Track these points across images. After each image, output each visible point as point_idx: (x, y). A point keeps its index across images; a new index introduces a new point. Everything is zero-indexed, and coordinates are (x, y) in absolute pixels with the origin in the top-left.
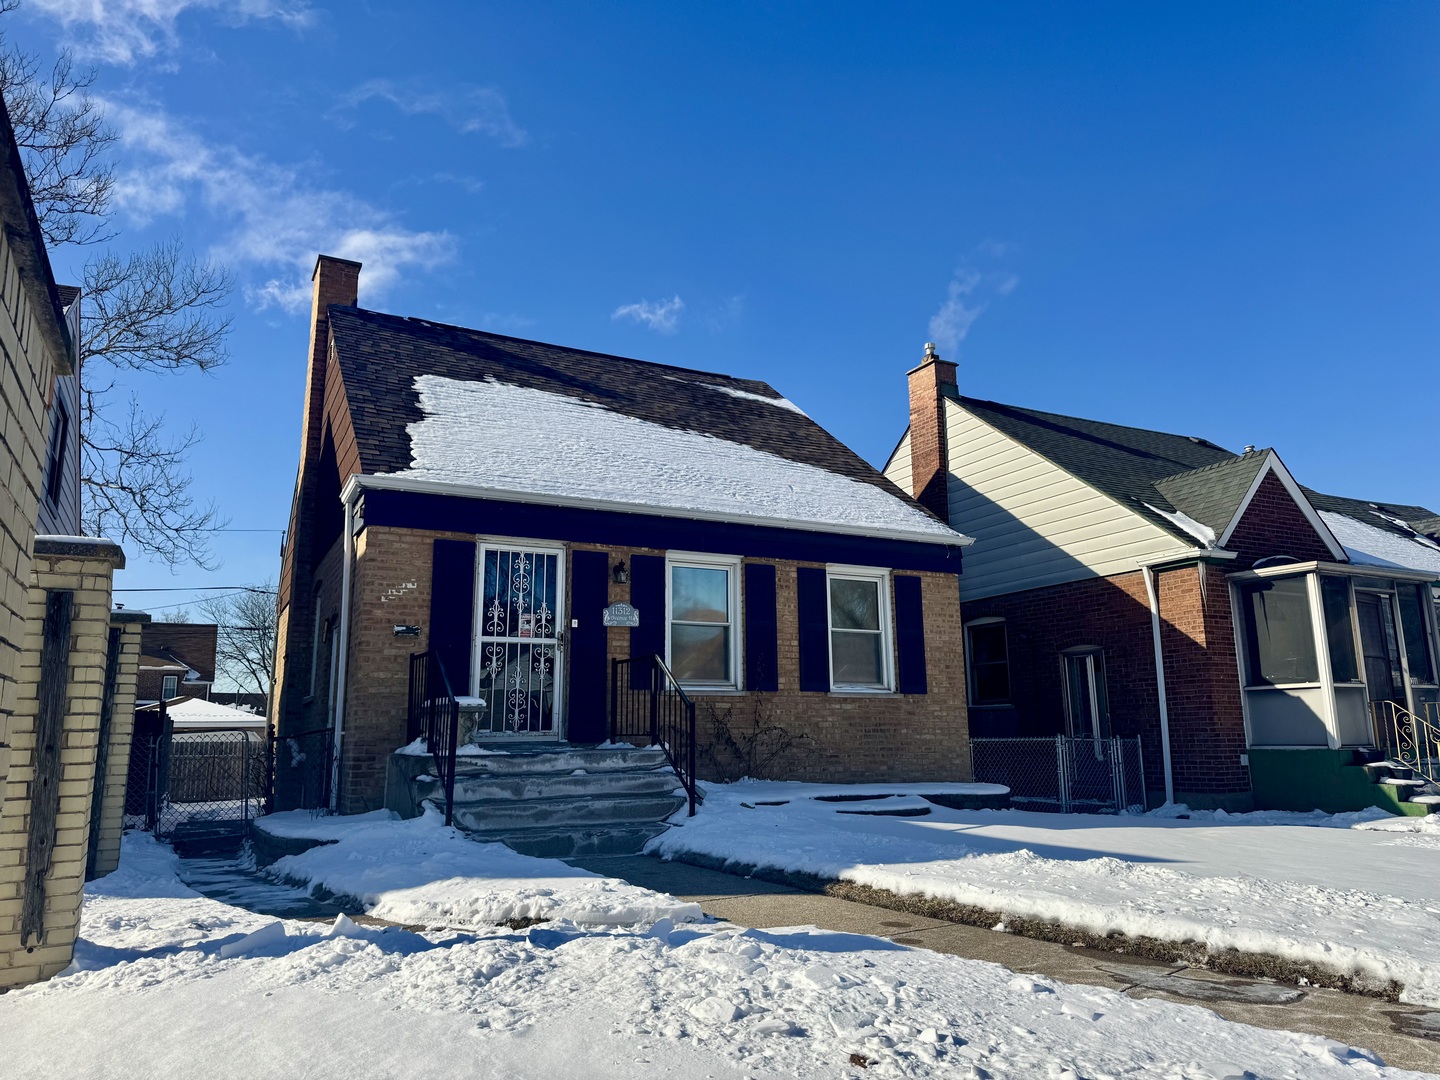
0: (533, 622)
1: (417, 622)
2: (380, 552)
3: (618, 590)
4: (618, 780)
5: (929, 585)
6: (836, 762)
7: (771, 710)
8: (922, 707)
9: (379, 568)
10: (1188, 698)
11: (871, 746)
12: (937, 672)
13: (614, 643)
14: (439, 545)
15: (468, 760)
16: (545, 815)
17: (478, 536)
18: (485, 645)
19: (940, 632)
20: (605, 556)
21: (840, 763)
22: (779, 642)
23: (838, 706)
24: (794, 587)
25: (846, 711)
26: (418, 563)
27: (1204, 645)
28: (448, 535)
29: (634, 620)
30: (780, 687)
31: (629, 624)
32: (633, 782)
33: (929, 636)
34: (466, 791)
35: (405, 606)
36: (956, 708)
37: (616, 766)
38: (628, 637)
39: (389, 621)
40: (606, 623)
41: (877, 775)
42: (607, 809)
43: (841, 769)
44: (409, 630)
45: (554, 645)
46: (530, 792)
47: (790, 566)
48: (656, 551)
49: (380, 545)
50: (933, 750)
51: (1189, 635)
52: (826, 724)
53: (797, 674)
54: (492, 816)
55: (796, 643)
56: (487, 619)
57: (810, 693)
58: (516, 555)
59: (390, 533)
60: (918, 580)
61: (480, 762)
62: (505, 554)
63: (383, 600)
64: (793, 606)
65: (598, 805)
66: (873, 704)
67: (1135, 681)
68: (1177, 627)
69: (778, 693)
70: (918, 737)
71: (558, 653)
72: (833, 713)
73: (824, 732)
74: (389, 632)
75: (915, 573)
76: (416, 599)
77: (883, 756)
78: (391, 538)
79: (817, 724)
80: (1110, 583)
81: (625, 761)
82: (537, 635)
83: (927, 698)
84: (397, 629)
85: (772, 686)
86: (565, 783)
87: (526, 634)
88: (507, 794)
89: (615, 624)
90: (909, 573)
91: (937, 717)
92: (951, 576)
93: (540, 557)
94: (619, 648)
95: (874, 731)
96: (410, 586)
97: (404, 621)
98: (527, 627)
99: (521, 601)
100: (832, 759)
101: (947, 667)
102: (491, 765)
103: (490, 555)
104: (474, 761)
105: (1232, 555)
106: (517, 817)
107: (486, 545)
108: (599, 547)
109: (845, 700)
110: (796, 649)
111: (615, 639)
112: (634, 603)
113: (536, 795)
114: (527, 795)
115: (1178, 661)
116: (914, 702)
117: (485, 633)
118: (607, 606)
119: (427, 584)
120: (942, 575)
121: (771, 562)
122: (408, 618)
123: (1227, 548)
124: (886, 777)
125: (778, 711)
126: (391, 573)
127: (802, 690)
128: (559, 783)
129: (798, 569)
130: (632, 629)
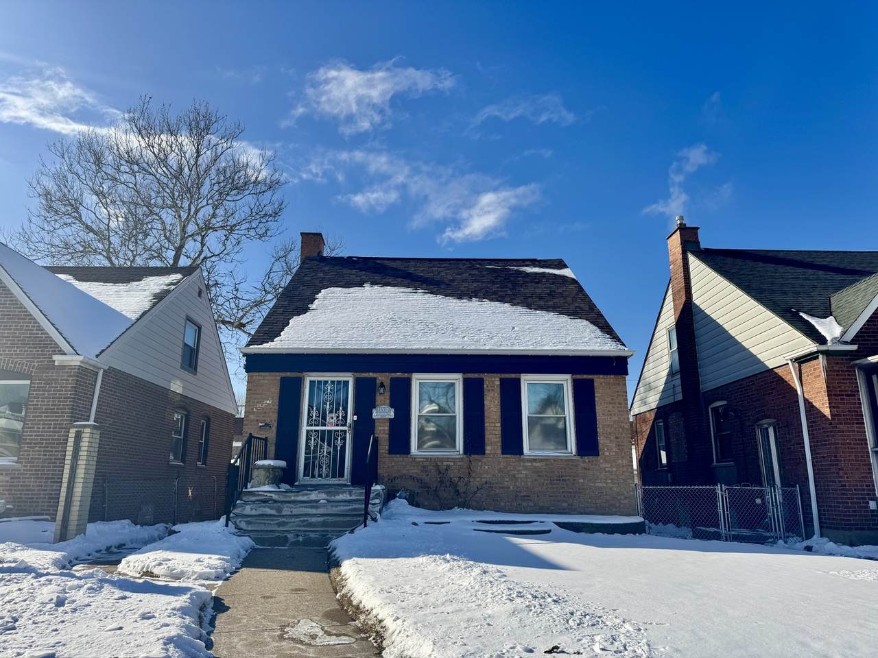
0: (335, 418)
1: (271, 421)
2: (254, 386)
3: (382, 398)
4: (337, 506)
5: (601, 383)
6: (528, 500)
7: (481, 467)
8: (596, 465)
9: (253, 394)
10: (824, 457)
11: (555, 490)
12: (608, 441)
13: (379, 428)
14: (283, 380)
15: (263, 493)
16: (284, 524)
17: (305, 373)
18: (308, 432)
19: (611, 415)
20: (375, 379)
21: (531, 500)
22: (486, 425)
23: (530, 464)
24: (498, 390)
25: (535, 467)
26: (273, 390)
27: (830, 417)
28: (288, 374)
29: (391, 414)
30: (487, 452)
31: (388, 417)
32: (346, 508)
33: (600, 417)
34: (252, 509)
35: (265, 413)
36: (623, 466)
37: (344, 498)
38: (388, 424)
39: (257, 421)
40: (374, 417)
41: (560, 509)
42: (319, 522)
43: (531, 504)
44: (267, 425)
45: (346, 431)
46: (286, 511)
47: (495, 377)
48: (406, 374)
49: (254, 382)
50: (604, 493)
51: (821, 409)
52: (520, 476)
53: (499, 444)
54: (255, 523)
55: (499, 425)
56: (310, 417)
57: (508, 456)
58: (326, 382)
59: (259, 376)
60: (592, 381)
61: (269, 494)
62: (320, 382)
63: (255, 410)
64: (497, 401)
65: (314, 520)
66: (556, 463)
67: (794, 445)
68: (814, 404)
69: (486, 456)
70: (592, 485)
71: (348, 435)
72: (526, 468)
73: (519, 480)
74: (256, 426)
75: (590, 377)
76: (271, 409)
77: (564, 496)
78: (260, 378)
79: (514, 476)
80: (776, 374)
81: (351, 496)
82: (338, 425)
83: (600, 459)
84: (261, 424)
85: (481, 451)
86: (305, 507)
87: (331, 424)
88: (273, 512)
89: (379, 417)
90: (585, 376)
91: (609, 471)
92: (619, 376)
93: (339, 382)
94: (382, 432)
95: (557, 480)
96: (268, 402)
97: (265, 420)
98: (331, 421)
99: (328, 406)
100: (526, 498)
101: (617, 438)
102: (275, 497)
103: (312, 383)
104: (266, 494)
105: (854, 347)
106: (269, 524)
107: (309, 378)
108: (371, 375)
109: (535, 460)
110: (499, 429)
111: (380, 426)
112: (392, 405)
113: (289, 513)
114: (284, 513)
115: (816, 430)
116: (589, 461)
117: (309, 424)
118: (375, 408)
119: (277, 401)
120: (612, 376)
121: (482, 375)
122: (266, 419)
123: (852, 342)
124: (567, 511)
125: (486, 468)
126: (259, 396)
127: (503, 453)
128: (303, 507)
129: (501, 379)
130: (391, 420)
